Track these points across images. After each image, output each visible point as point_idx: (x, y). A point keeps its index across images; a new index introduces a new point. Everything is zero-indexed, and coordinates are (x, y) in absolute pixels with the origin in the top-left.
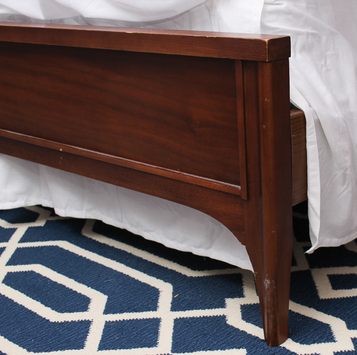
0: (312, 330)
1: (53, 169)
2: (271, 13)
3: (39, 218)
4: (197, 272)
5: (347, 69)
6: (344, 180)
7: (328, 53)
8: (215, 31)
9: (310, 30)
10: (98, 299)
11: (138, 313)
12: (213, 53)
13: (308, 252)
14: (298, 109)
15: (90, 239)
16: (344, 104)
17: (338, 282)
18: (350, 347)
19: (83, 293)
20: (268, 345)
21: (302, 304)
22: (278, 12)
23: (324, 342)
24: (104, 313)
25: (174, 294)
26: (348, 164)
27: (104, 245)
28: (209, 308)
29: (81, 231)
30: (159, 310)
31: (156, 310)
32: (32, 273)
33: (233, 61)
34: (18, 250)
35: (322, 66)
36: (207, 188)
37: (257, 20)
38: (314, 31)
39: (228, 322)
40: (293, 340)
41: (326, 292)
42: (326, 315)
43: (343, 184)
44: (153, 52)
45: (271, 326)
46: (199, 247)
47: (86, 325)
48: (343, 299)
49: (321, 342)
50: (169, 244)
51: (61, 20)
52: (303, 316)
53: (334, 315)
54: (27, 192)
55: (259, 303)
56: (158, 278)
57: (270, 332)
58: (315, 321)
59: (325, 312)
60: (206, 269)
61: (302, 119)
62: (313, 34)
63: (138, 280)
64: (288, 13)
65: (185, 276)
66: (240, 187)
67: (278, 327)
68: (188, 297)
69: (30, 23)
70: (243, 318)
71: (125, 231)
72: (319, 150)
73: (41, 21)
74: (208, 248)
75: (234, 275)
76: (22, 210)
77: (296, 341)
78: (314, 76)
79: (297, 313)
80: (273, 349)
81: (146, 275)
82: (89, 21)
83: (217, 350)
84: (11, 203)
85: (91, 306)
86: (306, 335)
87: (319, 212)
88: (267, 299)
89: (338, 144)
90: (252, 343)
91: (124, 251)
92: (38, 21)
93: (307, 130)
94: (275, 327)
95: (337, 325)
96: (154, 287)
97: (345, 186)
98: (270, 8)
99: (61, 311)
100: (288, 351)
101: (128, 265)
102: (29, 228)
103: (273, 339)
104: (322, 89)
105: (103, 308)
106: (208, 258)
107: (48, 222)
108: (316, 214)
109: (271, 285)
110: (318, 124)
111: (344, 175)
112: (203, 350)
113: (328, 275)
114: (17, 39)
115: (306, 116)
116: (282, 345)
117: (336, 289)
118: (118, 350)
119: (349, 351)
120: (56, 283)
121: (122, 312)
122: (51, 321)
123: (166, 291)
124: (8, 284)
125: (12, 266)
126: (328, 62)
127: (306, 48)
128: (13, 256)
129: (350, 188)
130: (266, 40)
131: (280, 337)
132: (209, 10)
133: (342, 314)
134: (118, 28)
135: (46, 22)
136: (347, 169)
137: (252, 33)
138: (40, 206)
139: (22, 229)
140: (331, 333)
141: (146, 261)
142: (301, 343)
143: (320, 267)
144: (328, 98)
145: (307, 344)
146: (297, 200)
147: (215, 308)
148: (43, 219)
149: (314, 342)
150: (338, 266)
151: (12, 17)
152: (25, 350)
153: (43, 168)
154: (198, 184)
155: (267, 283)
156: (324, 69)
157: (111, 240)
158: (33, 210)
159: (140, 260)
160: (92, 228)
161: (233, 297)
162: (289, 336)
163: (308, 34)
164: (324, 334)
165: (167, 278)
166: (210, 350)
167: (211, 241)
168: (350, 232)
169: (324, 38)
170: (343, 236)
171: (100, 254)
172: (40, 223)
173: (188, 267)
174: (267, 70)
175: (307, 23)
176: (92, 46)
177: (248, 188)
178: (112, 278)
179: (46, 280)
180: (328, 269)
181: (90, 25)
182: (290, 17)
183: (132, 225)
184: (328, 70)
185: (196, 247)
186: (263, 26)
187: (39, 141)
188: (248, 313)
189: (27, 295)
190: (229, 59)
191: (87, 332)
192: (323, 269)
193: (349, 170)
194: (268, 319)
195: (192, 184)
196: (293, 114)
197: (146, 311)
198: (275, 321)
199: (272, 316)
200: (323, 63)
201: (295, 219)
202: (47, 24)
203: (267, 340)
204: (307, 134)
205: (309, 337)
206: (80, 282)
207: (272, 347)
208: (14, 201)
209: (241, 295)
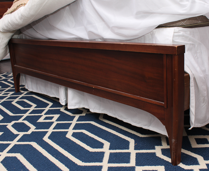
0: (190, 160)
1: (90, 94)
2: (176, 36)
3: (83, 112)
4: (143, 135)
5: (205, 58)
6: (204, 101)
7: (198, 51)
8: (154, 43)
9: (191, 43)
10: (107, 144)
11: (122, 150)
12: (155, 52)
13: (189, 129)
14: (187, 73)
15: (102, 121)
16: (204, 71)
17: (199, 141)
18: (206, 167)
19: (101, 142)
20: (173, 165)
21: (185, 149)
22: (179, 36)
23: (195, 165)
24: (109, 149)
25: (135, 143)
26: (206, 95)
27: (108, 123)
28: (149, 149)
29: (99, 118)
30: (130, 149)
31: (129, 149)
32: (82, 133)
33: (162, 54)
34: (76, 124)
35: (196, 56)
36: (150, 103)
37: (171, 39)
38: (193, 43)
39: (156, 155)
40: (183, 163)
41: (195, 145)
42: (195, 154)
43: (203, 103)
44: (131, 51)
45: (174, 157)
46: (145, 126)
47: (103, 154)
48: (201, 148)
49: (194, 165)
50: (133, 124)
51: (95, 40)
52: (186, 154)
53: (198, 154)
54: (79, 103)
55: (169, 148)
56: (128, 137)
57: (174, 160)
58: (191, 156)
59: (195, 153)
60: (147, 134)
61: (188, 77)
62: (192, 44)
63: (121, 137)
64: (183, 36)
65: (139, 136)
66: (164, 103)
67: (177, 158)
68: (140, 145)
69: (83, 41)
70: (162, 154)
71: (116, 118)
72: (195, 89)
73: (88, 40)
74: (149, 126)
75: (158, 137)
76: (77, 109)
77: (184, 164)
78: (192, 60)
79: (184, 153)
80: (175, 166)
81: (124, 136)
82: (105, 40)
83: (153, 166)
84: (74, 107)
85: (104, 146)
86: (187, 162)
87: (194, 113)
88: (173, 147)
89: (202, 87)
90: (167, 164)
91: (115, 126)
92: (86, 40)
93: (190, 81)
94: (176, 158)
95: (200, 158)
96: (127, 140)
97: (204, 104)
98: (176, 34)
99: (93, 148)
100: (181, 167)
101: (117, 131)
102: (80, 116)
103: (175, 163)
104: (196, 65)
105: (109, 147)
106: (149, 130)
107: (86, 114)
108: (193, 114)
109: (175, 141)
110: (195, 79)
111: (204, 99)
112: (148, 165)
113: (195, 138)
114: (79, 47)
115: (190, 76)
116: (178, 165)
117: (198, 144)
118: (115, 164)
119: (205, 169)
120: (91, 137)
121: (116, 149)
122: (90, 151)
123: (132, 142)
124: (73, 137)
125: (75, 130)
126: (198, 55)
127: (190, 50)
128: (75, 126)
129: (206, 104)
130: (176, 47)
131: (177, 162)
132: (152, 35)
133: (201, 154)
134: (117, 42)
135: (89, 40)
136: (205, 97)
137: (169, 44)
138: (84, 108)
139: (77, 117)
140: (197, 162)
141: (124, 130)
142: (186, 165)
143: (191, 135)
144: (198, 69)
145: (188, 165)
146: (186, 109)
147: (151, 149)
148: (84, 113)
149: (191, 165)
150: (199, 135)
151: (76, 39)
152: (81, 161)
153: (86, 94)
154: (147, 101)
155: (173, 140)
156: (196, 58)
157: (110, 122)
158: (81, 109)
159: (121, 130)
160: (103, 117)
161: (158, 145)
162: (181, 162)
163: (190, 44)
164: (195, 162)
165: (132, 137)
166: (150, 165)
167: (150, 124)
168: (205, 122)
169: (196, 46)
170: (203, 123)
171: (106, 127)
172: (84, 114)
173: (140, 133)
174: (176, 58)
175: (190, 40)
176: (107, 49)
177: (167, 103)
178: (111, 136)
179: (87, 136)
180: (195, 136)
181: (105, 41)
182: (184, 37)
183: (119, 116)
184: (198, 58)
185: (144, 126)
186: (173, 41)
187: (85, 84)
188: (164, 152)
189: (81, 141)
190: (161, 54)
191: (103, 156)
192: (192, 136)
193: (206, 97)
194: (173, 155)
195: (144, 102)
196: (185, 75)
197: (125, 149)
198: (176, 156)
199: (175, 154)
200: (196, 55)
201: (185, 117)
202: (89, 41)
203: (172, 163)
204: (190, 83)
205: (189, 162)
206: (99, 137)
207: (174, 165)
208: (75, 106)
209: (161, 145)
